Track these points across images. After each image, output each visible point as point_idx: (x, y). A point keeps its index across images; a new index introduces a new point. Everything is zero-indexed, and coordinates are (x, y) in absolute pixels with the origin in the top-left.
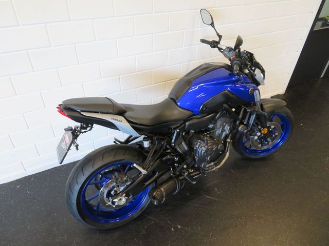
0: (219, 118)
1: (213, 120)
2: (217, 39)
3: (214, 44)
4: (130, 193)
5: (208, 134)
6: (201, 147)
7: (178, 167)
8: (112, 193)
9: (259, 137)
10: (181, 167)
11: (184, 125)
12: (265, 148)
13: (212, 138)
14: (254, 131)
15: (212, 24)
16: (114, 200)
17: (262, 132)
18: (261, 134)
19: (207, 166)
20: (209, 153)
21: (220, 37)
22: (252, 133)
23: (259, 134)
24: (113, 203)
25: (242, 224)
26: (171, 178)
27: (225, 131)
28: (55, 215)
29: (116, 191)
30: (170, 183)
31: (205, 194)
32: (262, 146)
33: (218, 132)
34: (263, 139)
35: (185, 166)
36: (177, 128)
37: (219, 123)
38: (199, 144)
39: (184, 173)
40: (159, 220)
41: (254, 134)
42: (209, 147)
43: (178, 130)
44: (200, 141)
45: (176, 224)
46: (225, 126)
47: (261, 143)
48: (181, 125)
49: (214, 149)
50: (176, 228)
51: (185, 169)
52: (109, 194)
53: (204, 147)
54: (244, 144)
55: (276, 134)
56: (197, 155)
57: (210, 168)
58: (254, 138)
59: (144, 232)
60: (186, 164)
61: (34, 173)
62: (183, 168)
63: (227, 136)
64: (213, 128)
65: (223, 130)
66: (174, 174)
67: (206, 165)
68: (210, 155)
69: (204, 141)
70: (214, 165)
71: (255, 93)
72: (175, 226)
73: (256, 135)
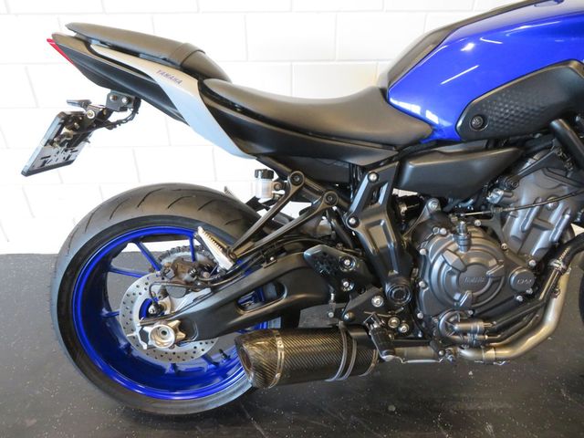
0: (532, 170)
5: (477, 217)
8: (151, 309)
10: (362, 298)
13: (491, 234)
16: (145, 328)
19: (456, 327)
24: (143, 336)
26: (332, 331)
27: (550, 227)
31: (446, 428)
33: (517, 225)
35: (377, 301)
38: (437, 239)
39: (371, 323)
42: (473, 260)
43: (373, 177)
44: (443, 231)
46: (551, 209)
49: (489, 273)
51: (378, 310)
53: (455, 252)
56: (427, 280)
60: (383, 295)
62: (369, 305)
64: (504, 204)
65: (538, 225)
66: (338, 315)
67: (456, 322)
68: (474, 288)
69: (457, 235)
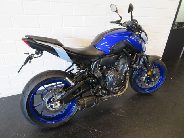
0: (121, 58)
1: (117, 59)
2: (119, 19)
3: (118, 22)
4: (64, 101)
5: (114, 68)
6: (110, 75)
7: (95, 86)
8: (52, 100)
9: (146, 77)
10: (97, 87)
11: (99, 60)
12: (151, 86)
13: (117, 70)
14: (143, 74)
15: (117, 11)
16: (52, 104)
17: (148, 74)
18: (148, 75)
19: (114, 89)
20: (115, 79)
21: (121, 18)
22: (142, 75)
23: (146, 75)
24: (52, 107)
25: (138, 130)
27: (125, 68)
28: (14, 120)
29: (54, 99)
30: (90, 98)
31: (113, 112)
32: (148, 85)
33: (120, 68)
34: (149, 80)
35: (100, 87)
36: (95, 61)
37: (121, 62)
38: (108, 73)
39: (99, 92)
40: (82, 126)
41: (143, 76)
42: (115, 76)
43: (96, 63)
44: (109, 71)
45: (94, 129)
46: (125, 65)
47: (148, 83)
48: (98, 60)
49: (118, 77)
50: (93, 131)
52: (49, 101)
53: (112, 75)
54: (137, 84)
55: (157, 77)
56: (108, 81)
57: (116, 91)
58: (143, 78)
59: (71, 133)
60: (101, 86)
61: (5, 96)
62: (99, 88)
63: (126, 72)
64: (118, 65)
65: (124, 68)
66: (93, 92)
67: (114, 88)
68: (116, 81)
69: (112, 71)
70: (118, 89)
71: (142, 44)
72: (93, 130)
73: (144, 76)
